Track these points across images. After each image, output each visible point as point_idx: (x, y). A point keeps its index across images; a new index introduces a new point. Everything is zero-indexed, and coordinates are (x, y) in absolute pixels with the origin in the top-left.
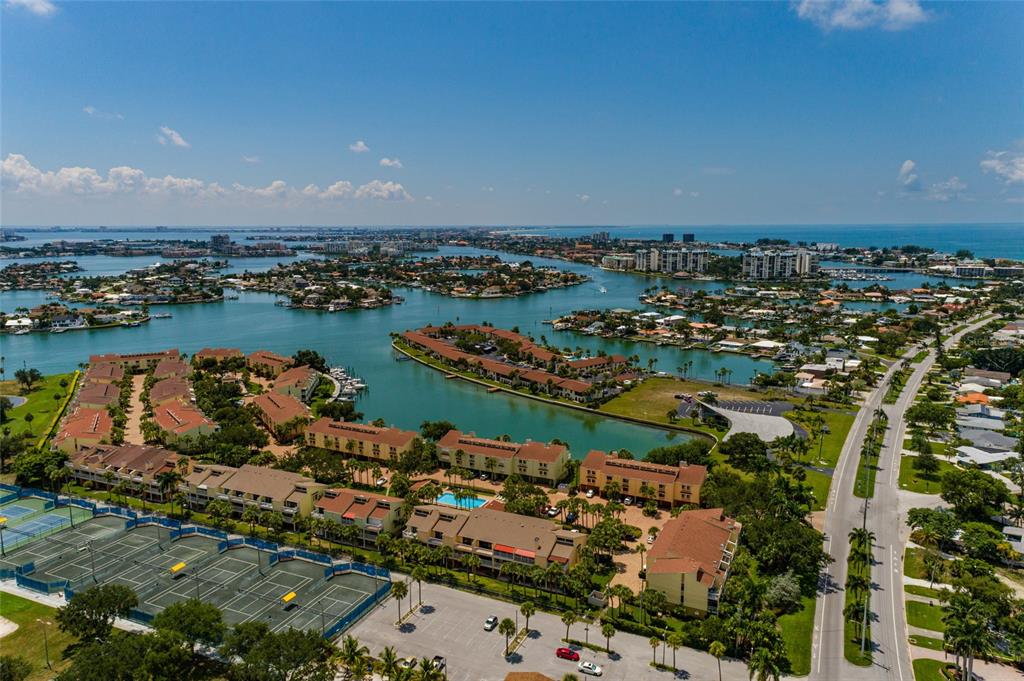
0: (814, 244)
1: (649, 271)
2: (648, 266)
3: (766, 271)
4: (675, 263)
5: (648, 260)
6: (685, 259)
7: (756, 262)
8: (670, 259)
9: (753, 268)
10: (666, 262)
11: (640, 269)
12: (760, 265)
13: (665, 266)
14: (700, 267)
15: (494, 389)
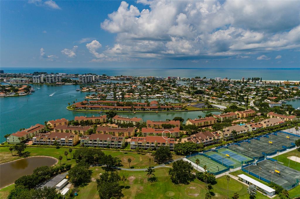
0: (57, 73)
1: (41, 82)
2: (40, 81)
3: (86, 80)
4: (52, 80)
5: (40, 79)
6: (55, 79)
8: (50, 79)
9: (83, 80)
10: (48, 80)
11: (36, 82)
12: (84, 79)
13: (48, 81)
14: (60, 81)
15: (157, 112)
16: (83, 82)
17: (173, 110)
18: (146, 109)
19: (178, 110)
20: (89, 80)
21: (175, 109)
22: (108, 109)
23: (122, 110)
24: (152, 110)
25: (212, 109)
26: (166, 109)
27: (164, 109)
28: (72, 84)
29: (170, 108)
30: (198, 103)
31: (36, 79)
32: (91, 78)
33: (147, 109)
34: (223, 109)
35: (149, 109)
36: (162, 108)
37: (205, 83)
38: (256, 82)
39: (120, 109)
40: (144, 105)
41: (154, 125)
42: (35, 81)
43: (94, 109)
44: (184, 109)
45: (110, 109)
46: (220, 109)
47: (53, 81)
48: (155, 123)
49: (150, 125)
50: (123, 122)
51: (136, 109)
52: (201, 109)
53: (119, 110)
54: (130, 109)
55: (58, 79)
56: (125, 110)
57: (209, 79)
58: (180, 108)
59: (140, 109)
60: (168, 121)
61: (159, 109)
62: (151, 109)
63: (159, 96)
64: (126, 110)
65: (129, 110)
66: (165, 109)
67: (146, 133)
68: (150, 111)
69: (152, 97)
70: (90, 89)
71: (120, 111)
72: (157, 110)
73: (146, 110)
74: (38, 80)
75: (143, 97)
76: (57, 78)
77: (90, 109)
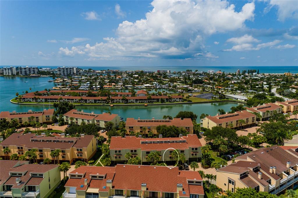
2: (12, 73)
3: (66, 73)
4: (26, 72)
5: (12, 71)
6: (30, 70)
7: (62, 70)
8: (24, 70)
9: (62, 72)
10: (21, 71)
11: (7, 75)
12: (64, 71)
13: (21, 73)
14: (36, 73)
15: (146, 105)
16: (63, 74)
17: (170, 102)
18: (129, 101)
19: (177, 101)
20: (69, 72)
21: (173, 100)
22: (72, 101)
23: (92, 103)
24: (139, 101)
25: (225, 100)
26: (160, 100)
27: (156, 101)
28: (49, 76)
29: (165, 100)
30: (202, 93)
31: (7, 71)
32: (72, 70)
33: (131, 101)
34: (243, 100)
35: (135, 101)
36: (154, 99)
37: (199, 75)
38: (253, 74)
39: (90, 100)
40: (128, 95)
41: (141, 128)
42: (6, 73)
43: (50, 101)
44: (185, 100)
45: (74, 101)
46: (239, 100)
47: (28, 73)
48: (143, 125)
49: (132, 127)
50: (81, 121)
51: (115, 101)
52: (211, 100)
53: (88, 102)
54: (104, 100)
55: (34, 71)
56: (97, 102)
57: (202, 72)
58: (180, 99)
59: (121, 101)
60: (168, 120)
61: (150, 100)
62: (137, 100)
63: (149, 86)
64: (99, 102)
65: (104, 102)
66: (158, 100)
67: (119, 151)
68: (135, 104)
69: (140, 88)
70: (65, 79)
71: (90, 104)
72: (145, 101)
73: (130, 103)
74: (10, 71)
75: (128, 87)
76: (32, 69)
77: (44, 100)
